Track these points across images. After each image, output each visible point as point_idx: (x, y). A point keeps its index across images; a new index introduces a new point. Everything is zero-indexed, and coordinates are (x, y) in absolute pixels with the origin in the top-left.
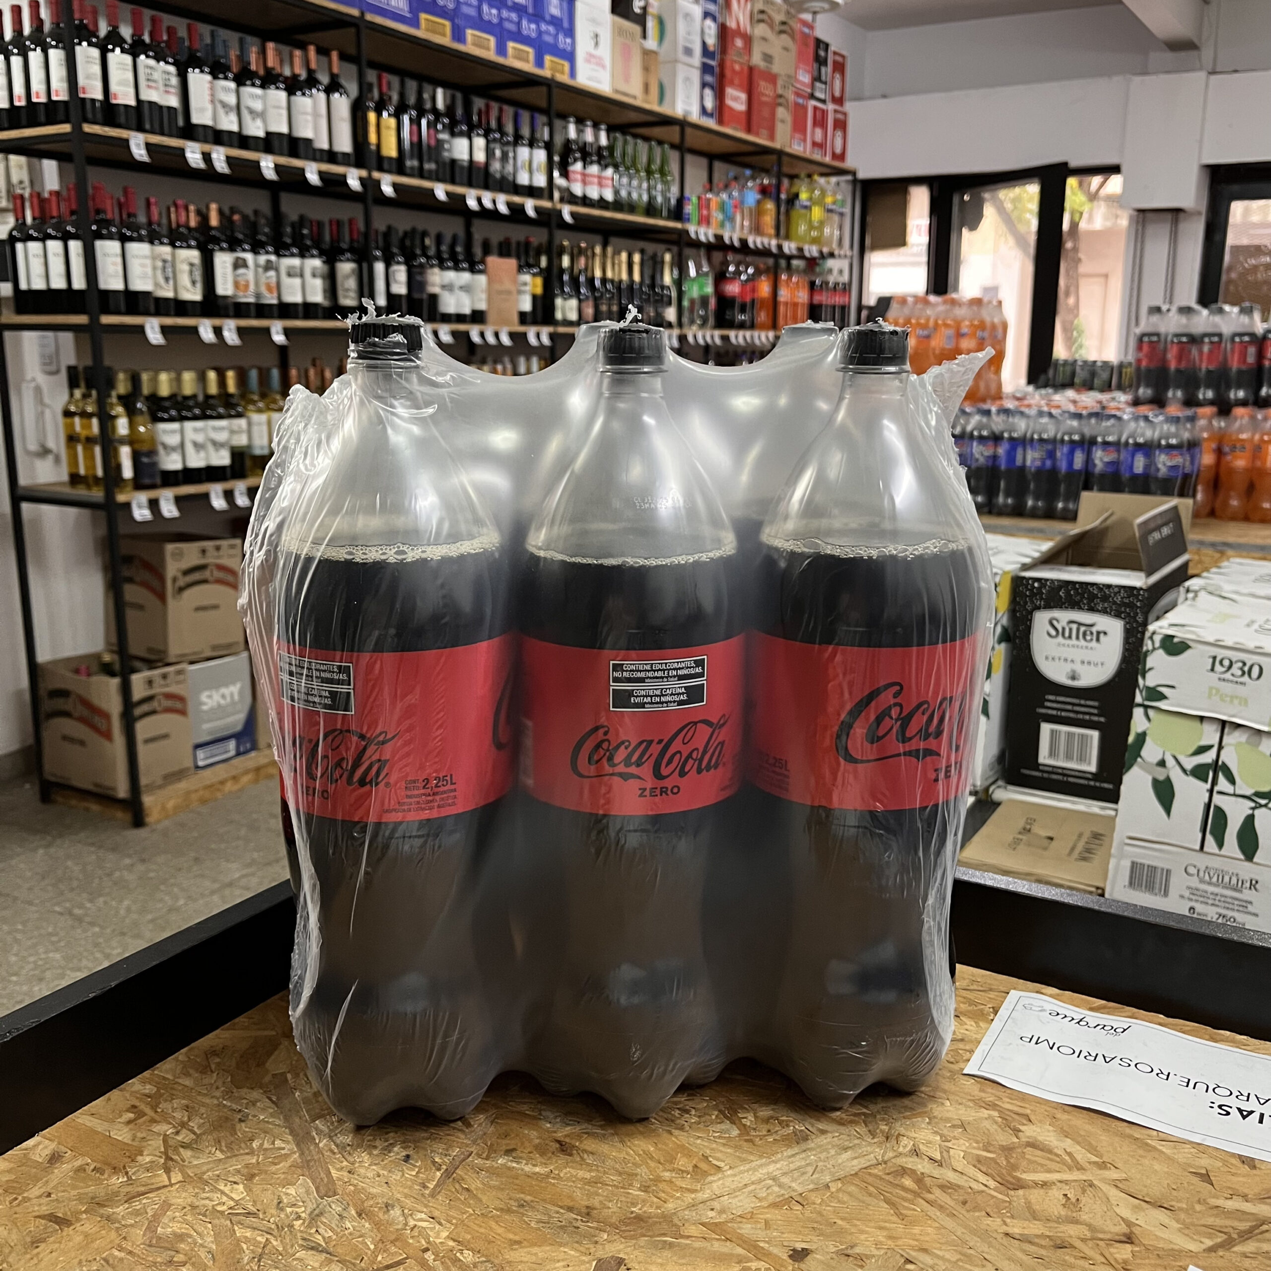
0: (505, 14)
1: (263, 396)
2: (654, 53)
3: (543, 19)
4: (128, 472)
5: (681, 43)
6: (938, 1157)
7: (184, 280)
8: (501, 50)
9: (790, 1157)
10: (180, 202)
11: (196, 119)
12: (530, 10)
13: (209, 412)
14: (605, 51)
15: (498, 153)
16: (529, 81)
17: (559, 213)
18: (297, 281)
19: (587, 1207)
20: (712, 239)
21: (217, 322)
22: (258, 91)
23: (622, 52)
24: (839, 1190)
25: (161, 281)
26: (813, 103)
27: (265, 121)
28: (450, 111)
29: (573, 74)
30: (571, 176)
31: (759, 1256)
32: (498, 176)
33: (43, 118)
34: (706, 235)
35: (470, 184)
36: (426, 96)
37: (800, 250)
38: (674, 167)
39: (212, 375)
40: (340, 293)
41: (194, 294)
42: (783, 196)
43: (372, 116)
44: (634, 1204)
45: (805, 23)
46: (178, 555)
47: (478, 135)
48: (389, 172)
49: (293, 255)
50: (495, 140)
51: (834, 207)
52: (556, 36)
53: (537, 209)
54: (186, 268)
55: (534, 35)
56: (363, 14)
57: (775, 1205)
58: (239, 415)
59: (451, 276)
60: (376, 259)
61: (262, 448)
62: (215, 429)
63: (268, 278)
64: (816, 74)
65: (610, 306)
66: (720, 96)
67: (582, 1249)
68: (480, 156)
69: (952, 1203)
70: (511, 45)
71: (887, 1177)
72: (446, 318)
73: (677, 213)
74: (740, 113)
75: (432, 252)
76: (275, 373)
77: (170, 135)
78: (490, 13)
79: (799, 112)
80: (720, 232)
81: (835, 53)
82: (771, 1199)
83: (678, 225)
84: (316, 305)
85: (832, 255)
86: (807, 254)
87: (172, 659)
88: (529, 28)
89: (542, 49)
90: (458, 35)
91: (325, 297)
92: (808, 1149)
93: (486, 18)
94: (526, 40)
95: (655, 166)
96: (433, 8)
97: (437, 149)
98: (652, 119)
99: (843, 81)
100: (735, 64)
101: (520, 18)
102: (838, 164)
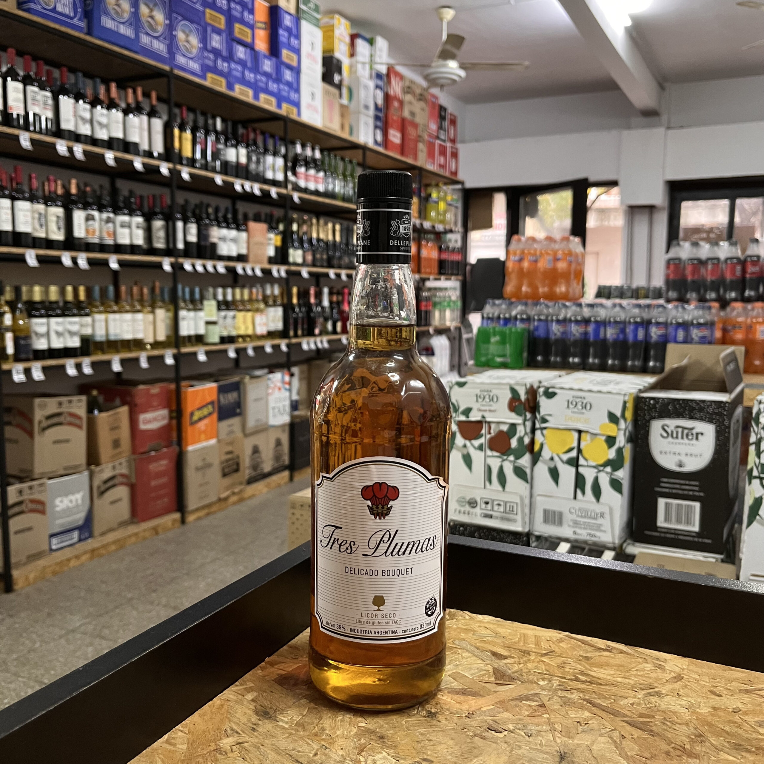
0: (259, 77)
1: (103, 304)
2: (347, 107)
3: (282, 82)
4: (10, 350)
5: (362, 102)
7: (53, 226)
8: (256, 97)
10: (52, 178)
11: (64, 126)
12: (274, 76)
13: (67, 312)
14: (319, 102)
15: (254, 158)
16: (274, 117)
17: (291, 197)
18: (126, 231)
21: (74, 254)
22: (105, 111)
23: (329, 104)
25: (37, 226)
26: (438, 142)
27: (109, 131)
28: (224, 132)
29: (299, 114)
30: (298, 175)
32: (254, 172)
35: (237, 176)
36: (210, 122)
37: (433, 227)
39: (69, 289)
40: (154, 240)
41: (59, 236)
42: (423, 195)
43: (176, 131)
45: (434, 96)
46: (43, 406)
47: (243, 147)
48: (187, 165)
49: (124, 214)
50: (252, 151)
51: (452, 203)
52: (289, 93)
53: (278, 194)
54: (54, 219)
55: (276, 90)
56: (172, 70)
58: (87, 315)
59: (224, 232)
60: (179, 219)
61: (101, 336)
62: (70, 323)
63: (108, 228)
64: (439, 125)
65: (322, 255)
66: (385, 134)
68: (243, 160)
70: (262, 96)
72: (221, 258)
74: (397, 144)
75: (212, 217)
76: (111, 289)
77: (46, 134)
78: (250, 76)
79: (431, 147)
81: (451, 114)
84: (138, 247)
85: (451, 231)
86: (437, 229)
87: (36, 476)
88: (273, 86)
89: (280, 99)
90: (230, 87)
91: (145, 242)
93: (247, 78)
94: (271, 93)
95: (348, 173)
96: (215, 70)
97: (216, 155)
98: (346, 145)
99: (455, 130)
100: (394, 115)
101: (268, 80)
102: (453, 178)
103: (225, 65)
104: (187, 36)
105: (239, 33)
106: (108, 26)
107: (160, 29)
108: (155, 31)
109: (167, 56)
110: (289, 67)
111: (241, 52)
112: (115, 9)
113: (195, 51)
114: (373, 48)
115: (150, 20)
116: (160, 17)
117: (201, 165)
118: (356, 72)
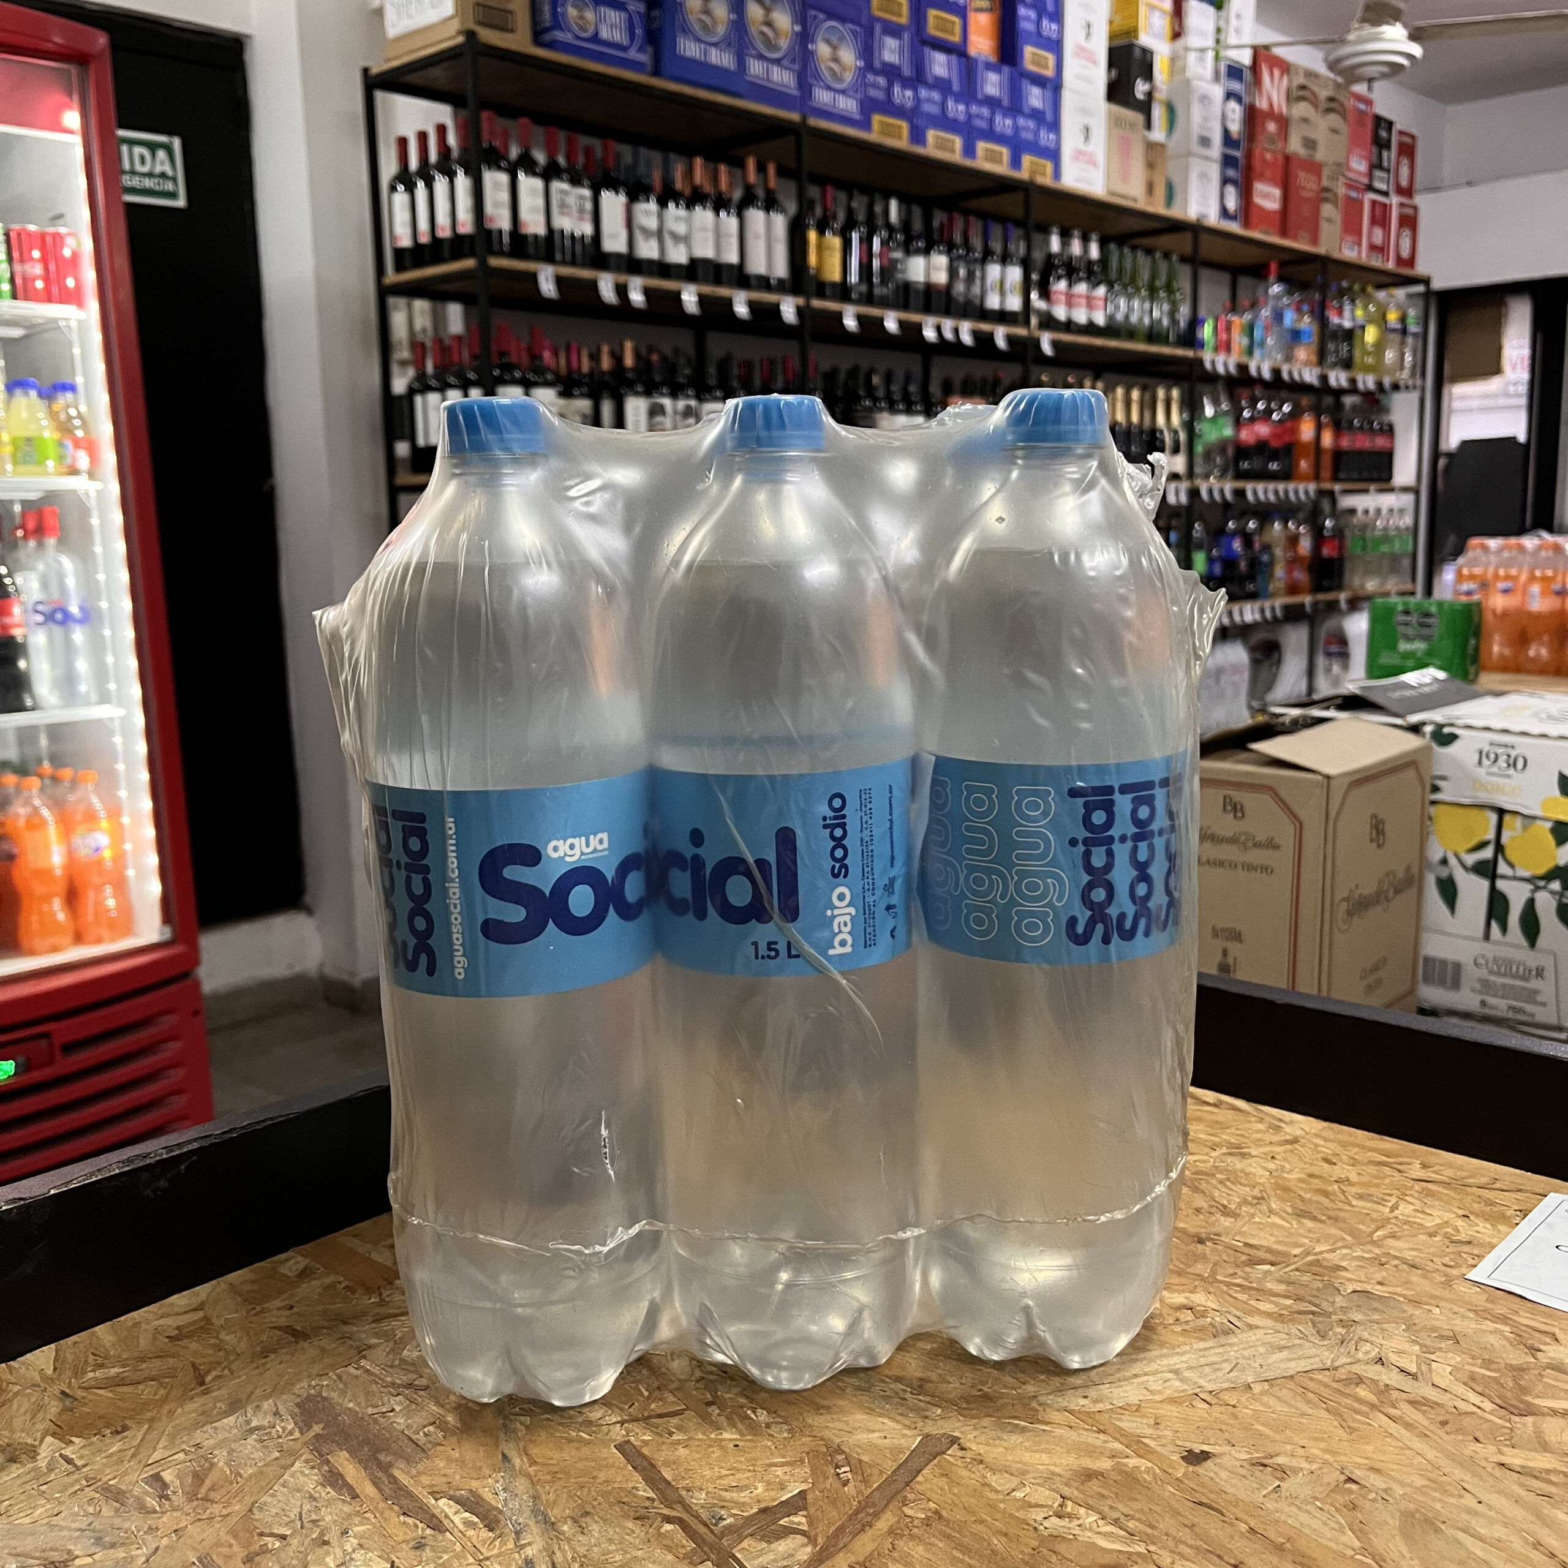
0: (974, 109)
2: (1162, 146)
3: (1021, 113)
5: (1196, 131)
6: (1414, 1370)
8: (969, 150)
9: (1200, 1350)
11: (608, 246)
12: (1006, 103)
14: (1098, 146)
15: (962, 272)
16: (1004, 186)
17: (1037, 343)
19: (921, 1379)
20: (1232, 369)
22: (682, 212)
23: (1119, 146)
24: (1262, 1393)
26: (1371, 196)
28: (906, 224)
29: (1057, 174)
30: (1053, 297)
31: (1142, 1452)
32: (961, 299)
33: (446, 252)
34: (1226, 365)
35: (927, 310)
36: (878, 209)
37: (1353, 381)
38: (1184, 283)
43: (812, 236)
44: (983, 1383)
45: (1360, 98)
47: (940, 252)
48: (831, 298)
49: (715, 398)
50: (959, 257)
52: (1036, 133)
53: (1010, 339)
55: (1009, 132)
56: (804, 118)
57: (1172, 1401)
64: (1375, 160)
66: (1246, 193)
67: (908, 1422)
68: (941, 277)
69: (1426, 1423)
70: (981, 146)
71: (1335, 1385)
73: (1190, 338)
74: (1274, 212)
75: (881, 393)
77: (583, 265)
78: (957, 110)
79: (1352, 210)
80: (1244, 359)
81: (1401, 133)
82: (1168, 1393)
83: (1190, 353)
85: (1396, 387)
86: (1361, 386)
88: (1004, 124)
89: (1018, 147)
92: (1230, 1345)
93: (951, 115)
94: (1000, 139)
95: (1160, 282)
96: (889, 107)
97: (889, 270)
98: (1156, 225)
99: (1412, 167)
100: (1266, 153)
101: (993, 114)
102: (1405, 271)
103: (909, 93)
104: (835, 48)
105: (937, 28)
106: (688, 54)
107: (784, 43)
108: (776, 48)
109: (795, 93)
110: (1039, 81)
111: (940, 65)
112: (701, 21)
113: (848, 77)
114: (1223, 13)
115: (765, 29)
116: (783, 20)
117: (861, 294)
118: (1184, 69)
